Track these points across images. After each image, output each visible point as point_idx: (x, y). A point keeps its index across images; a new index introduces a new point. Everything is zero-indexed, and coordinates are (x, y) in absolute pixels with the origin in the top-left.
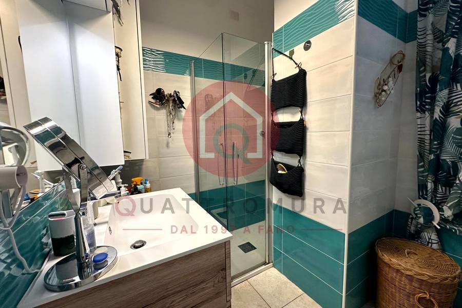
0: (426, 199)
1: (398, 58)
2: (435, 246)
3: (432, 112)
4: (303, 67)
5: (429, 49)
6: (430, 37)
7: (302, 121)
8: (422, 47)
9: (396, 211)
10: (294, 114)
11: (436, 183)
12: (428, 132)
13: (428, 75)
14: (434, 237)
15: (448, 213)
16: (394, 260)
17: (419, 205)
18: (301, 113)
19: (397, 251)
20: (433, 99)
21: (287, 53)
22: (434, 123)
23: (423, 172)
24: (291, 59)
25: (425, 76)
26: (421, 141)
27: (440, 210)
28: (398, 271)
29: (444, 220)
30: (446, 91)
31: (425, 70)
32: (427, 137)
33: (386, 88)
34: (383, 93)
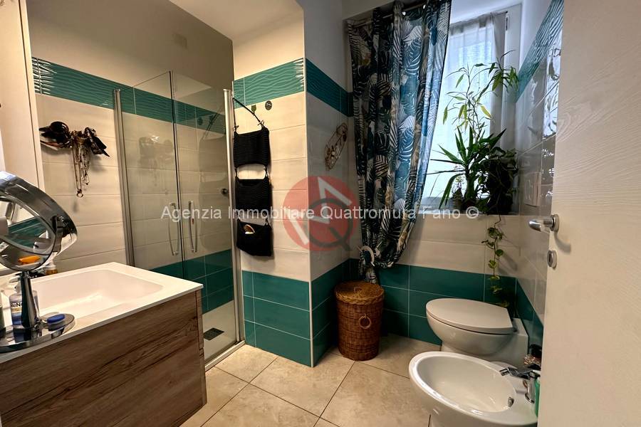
0: (367, 245)
1: (342, 129)
2: (374, 281)
3: (365, 174)
4: (266, 126)
5: (361, 126)
6: (361, 117)
7: (267, 179)
8: (357, 122)
9: (352, 259)
10: (259, 171)
11: (371, 231)
12: (364, 191)
13: (362, 146)
14: (373, 274)
15: (378, 253)
16: (346, 297)
17: (363, 250)
18: (266, 170)
19: (349, 290)
20: (365, 164)
21: (249, 107)
22: (367, 183)
23: (364, 223)
25: (360, 146)
26: (361, 198)
27: (374, 252)
28: (348, 304)
29: (377, 259)
30: (371, 160)
31: (360, 142)
32: (364, 195)
33: (333, 153)
34: (332, 158)
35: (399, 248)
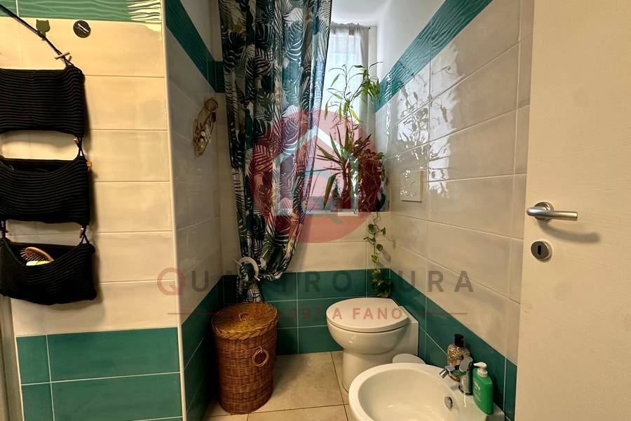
0: (247, 255)
1: (210, 106)
2: (258, 299)
3: (243, 168)
4: (76, 63)
5: (236, 106)
6: (235, 94)
8: (229, 101)
9: (224, 276)
10: (60, 146)
11: (252, 238)
12: (242, 189)
13: (237, 132)
14: (257, 291)
15: (264, 264)
16: (232, 331)
17: (243, 263)
18: (79, 145)
19: (232, 320)
20: (243, 156)
22: (246, 179)
23: (242, 229)
24: (44, 38)
25: (235, 132)
26: (238, 197)
27: (258, 263)
28: (237, 341)
29: (262, 271)
30: (251, 150)
31: (234, 126)
32: (242, 194)
33: (203, 134)
34: (202, 140)
35: (288, 255)
